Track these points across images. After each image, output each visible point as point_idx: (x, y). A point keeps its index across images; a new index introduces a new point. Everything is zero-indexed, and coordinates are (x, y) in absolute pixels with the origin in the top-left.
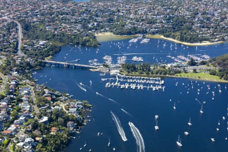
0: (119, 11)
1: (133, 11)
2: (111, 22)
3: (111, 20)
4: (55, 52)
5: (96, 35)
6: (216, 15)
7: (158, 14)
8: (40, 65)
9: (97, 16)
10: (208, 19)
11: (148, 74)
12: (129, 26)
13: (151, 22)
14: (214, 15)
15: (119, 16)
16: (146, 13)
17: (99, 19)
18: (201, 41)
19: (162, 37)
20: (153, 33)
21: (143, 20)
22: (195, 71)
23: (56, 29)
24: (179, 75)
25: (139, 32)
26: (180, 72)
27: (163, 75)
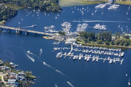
4: (9, 16)
11: (108, 44)
27: (126, 46)
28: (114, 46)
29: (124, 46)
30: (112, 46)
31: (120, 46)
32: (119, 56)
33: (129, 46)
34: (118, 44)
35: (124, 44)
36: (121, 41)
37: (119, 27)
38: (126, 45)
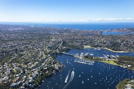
0: (95, 39)
1: (99, 40)
2: (91, 43)
3: (91, 42)
4: (68, 50)
5: (84, 46)
6: (132, 42)
7: (108, 41)
8: (60, 54)
9: (87, 41)
10: (127, 43)
11: (91, 59)
12: (96, 44)
13: (104, 43)
14: (131, 42)
15: (94, 41)
16: (104, 41)
17: (88, 42)
18: (120, 51)
19: (107, 48)
20: (104, 47)
21: (102, 43)
22: (108, 60)
23: (72, 44)
24: (101, 61)
25: (99, 46)
26: (103, 60)
29: (96, 60)
32: (93, 63)
34: (94, 60)
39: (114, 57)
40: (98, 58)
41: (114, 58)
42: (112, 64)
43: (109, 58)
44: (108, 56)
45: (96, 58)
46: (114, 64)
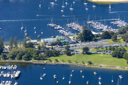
22: (86, 51)
24: (53, 60)
26: (57, 54)
27: (26, 60)
28: (7, 61)
29: (23, 61)
30: (4, 61)
31: (16, 60)
32: (12, 77)
33: (31, 60)
34: (13, 57)
35: (23, 57)
36: (18, 52)
37: (22, 28)
38: (26, 57)
39: (105, 28)
40: (31, 45)
41: (107, 36)
42: (104, 66)
43: (87, 37)
44: (76, 26)
45: (21, 46)
46: (118, 68)
